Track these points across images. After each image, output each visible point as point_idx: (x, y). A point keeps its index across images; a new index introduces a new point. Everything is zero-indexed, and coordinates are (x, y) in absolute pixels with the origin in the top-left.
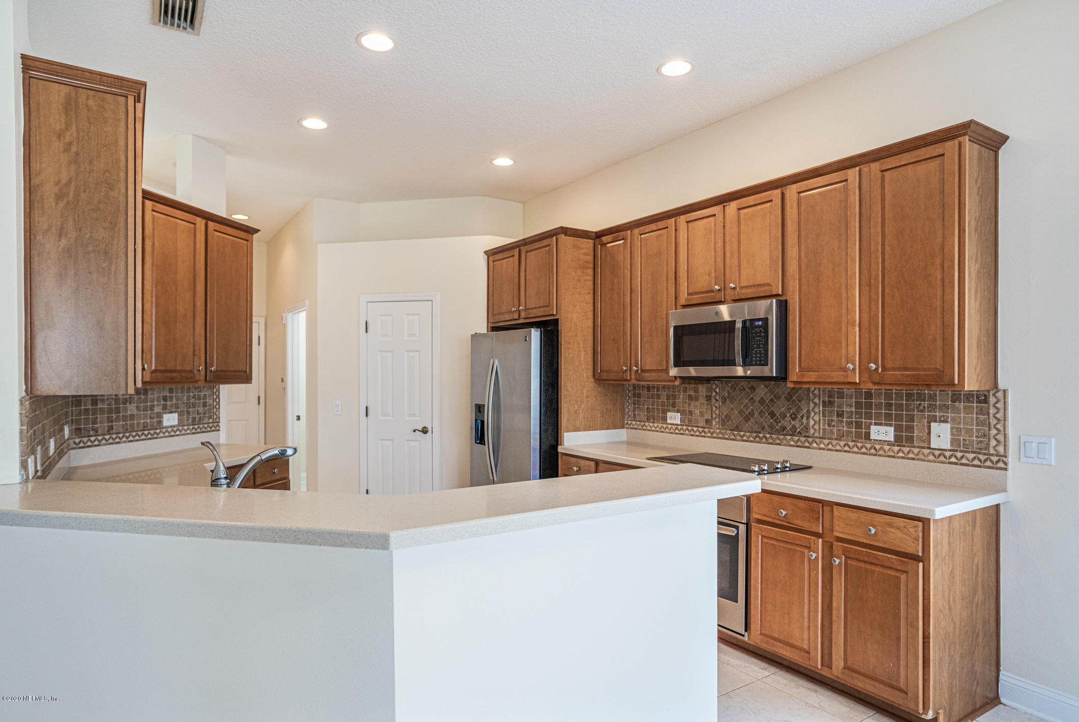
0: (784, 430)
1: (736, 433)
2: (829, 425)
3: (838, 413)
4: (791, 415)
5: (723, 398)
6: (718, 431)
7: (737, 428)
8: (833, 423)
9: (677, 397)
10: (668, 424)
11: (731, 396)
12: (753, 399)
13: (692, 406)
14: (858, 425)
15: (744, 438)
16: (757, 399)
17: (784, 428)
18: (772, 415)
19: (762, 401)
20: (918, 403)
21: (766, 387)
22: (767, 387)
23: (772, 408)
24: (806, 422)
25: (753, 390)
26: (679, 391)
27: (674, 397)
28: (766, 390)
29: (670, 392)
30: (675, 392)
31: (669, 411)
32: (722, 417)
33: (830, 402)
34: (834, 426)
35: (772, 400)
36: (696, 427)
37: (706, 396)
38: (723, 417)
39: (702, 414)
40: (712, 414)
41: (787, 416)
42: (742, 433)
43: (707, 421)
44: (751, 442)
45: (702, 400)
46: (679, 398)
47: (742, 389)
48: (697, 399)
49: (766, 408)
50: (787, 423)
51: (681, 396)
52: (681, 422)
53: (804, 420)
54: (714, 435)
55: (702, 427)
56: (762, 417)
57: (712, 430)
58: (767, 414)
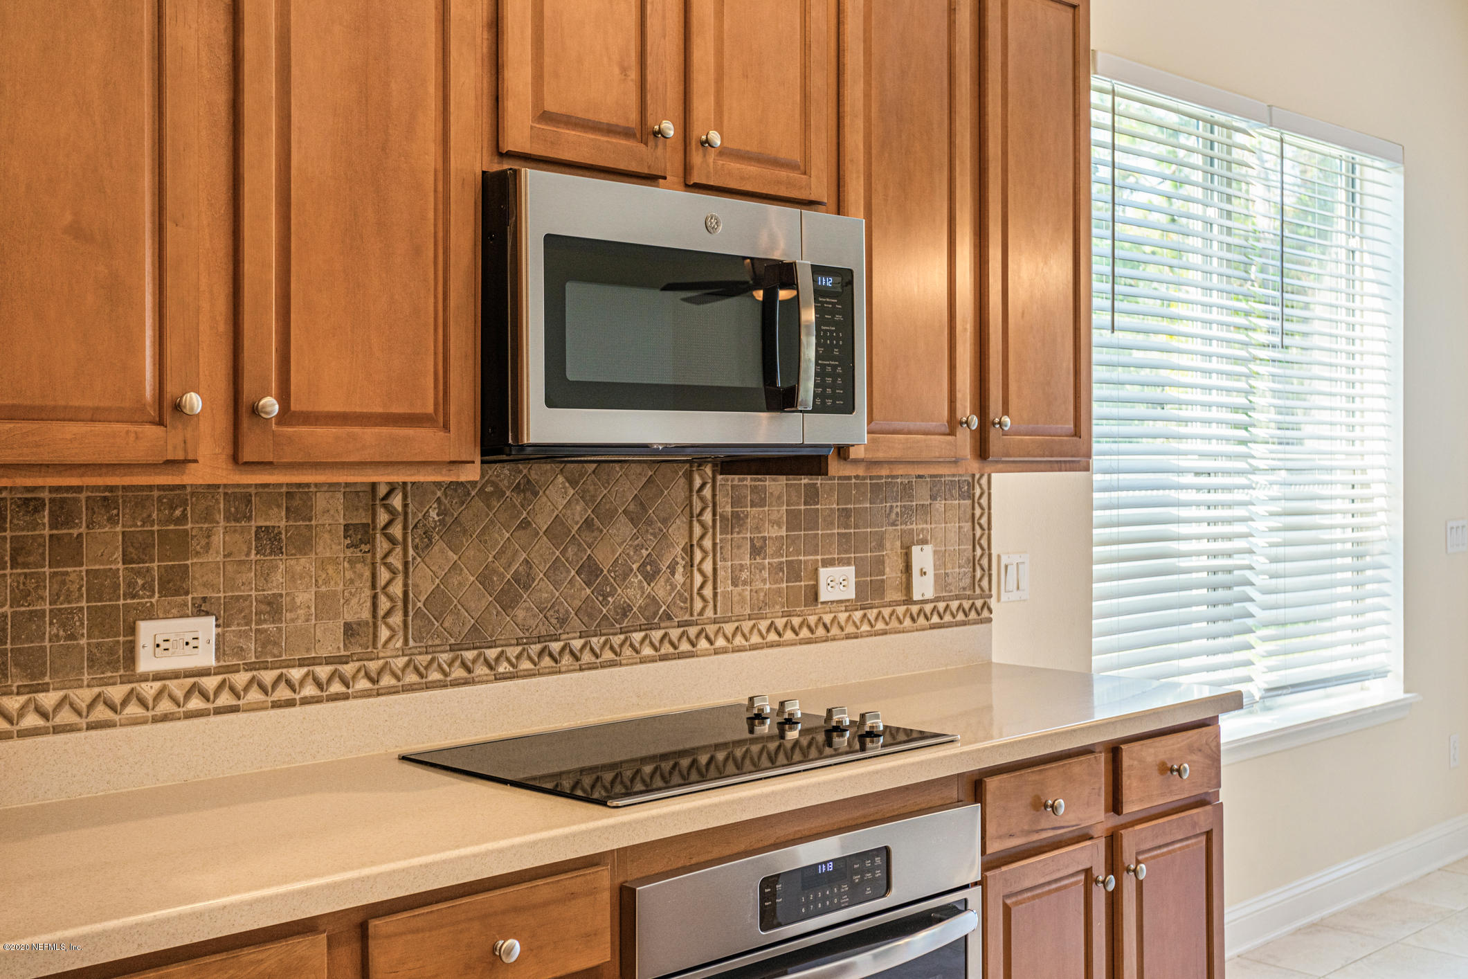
0: (625, 615)
1: (469, 655)
2: (735, 584)
3: (753, 546)
4: (643, 565)
5: (420, 531)
6: (401, 661)
7: (477, 638)
8: (745, 575)
9: (195, 545)
10: (145, 678)
11: (449, 520)
12: (529, 524)
13: (278, 577)
14: (794, 571)
15: (501, 670)
16: (543, 522)
17: (625, 610)
18: (590, 571)
19: (557, 531)
20: (888, 505)
21: (570, 483)
22: (573, 483)
23: (589, 552)
24: (682, 580)
25: (528, 494)
26: (208, 516)
27: (180, 544)
28: (571, 492)
29: (148, 520)
30: (183, 519)
31: (150, 615)
32: (414, 605)
33: (735, 515)
34: (745, 583)
35: (588, 523)
36: (302, 663)
37: (347, 527)
38: (420, 604)
39: (326, 607)
40: (375, 598)
41: (632, 570)
42: (492, 653)
43: (350, 631)
44: (529, 675)
45: (331, 546)
46: (208, 547)
47: (492, 493)
48: (304, 544)
49: (570, 553)
50: (634, 592)
51: (218, 538)
52: (217, 659)
53: (679, 577)
54: (387, 681)
55: (329, 661)
56: (556, 584)
57: (373, 666)
58: (573, 573)
